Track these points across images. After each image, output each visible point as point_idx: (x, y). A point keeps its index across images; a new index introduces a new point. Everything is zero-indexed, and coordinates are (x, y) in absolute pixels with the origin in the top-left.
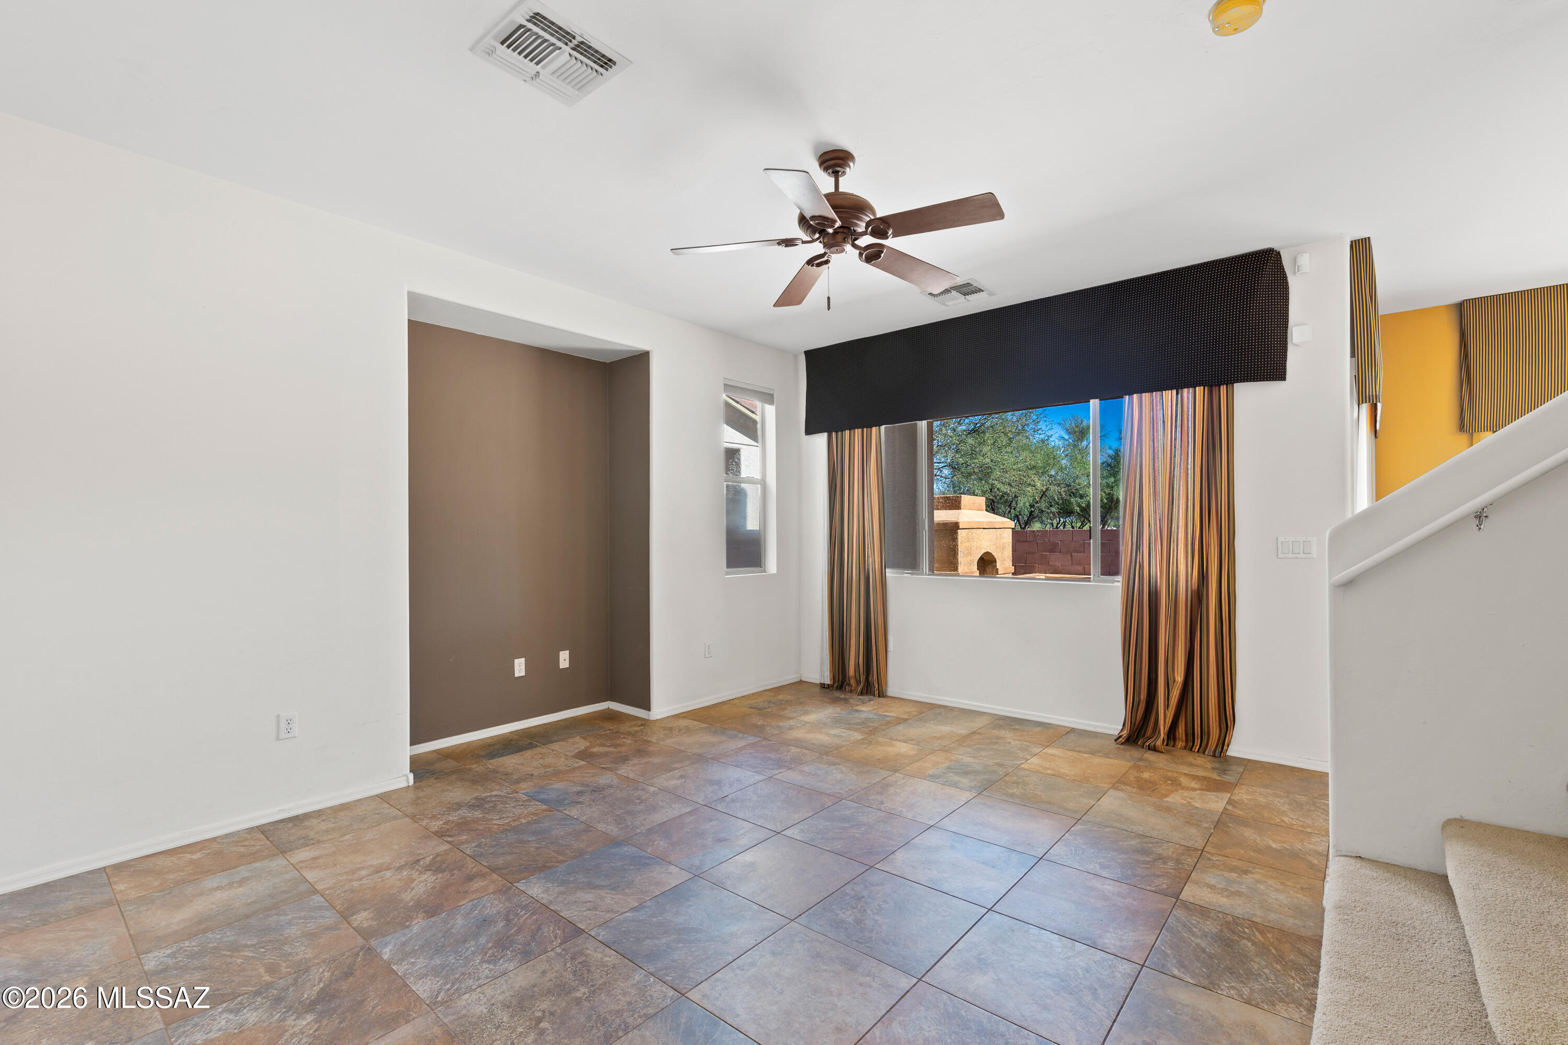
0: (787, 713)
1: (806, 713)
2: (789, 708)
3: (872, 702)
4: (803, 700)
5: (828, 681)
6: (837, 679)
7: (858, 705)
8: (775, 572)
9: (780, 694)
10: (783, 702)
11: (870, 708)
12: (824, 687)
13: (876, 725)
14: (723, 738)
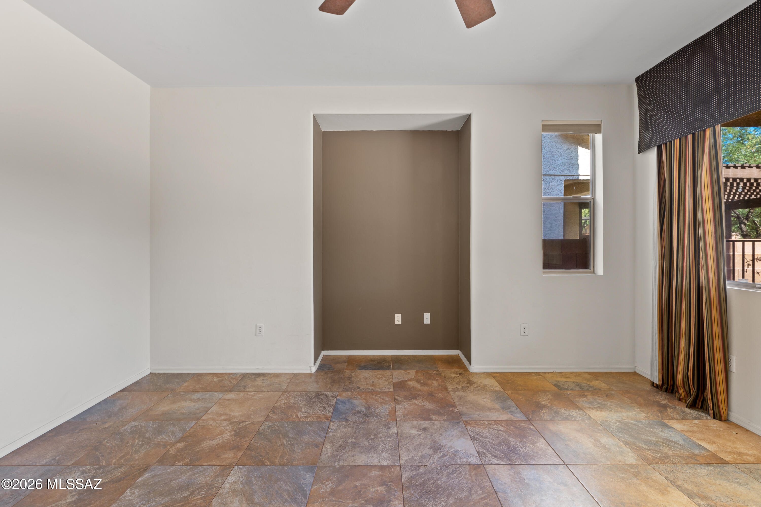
0: (582, 402)
1: (601, 408)
2: (589, 397)
3: (696, 421)
4: (613, 392)
5: (657, 381)
6: (665, 382)
7: (673, 419)
8: (602, 274)
9: (597, 380)
10: (591, 389)
11: (686, 428)
12: (653, 386)
13: (670, 453)
14: (497, 406)
